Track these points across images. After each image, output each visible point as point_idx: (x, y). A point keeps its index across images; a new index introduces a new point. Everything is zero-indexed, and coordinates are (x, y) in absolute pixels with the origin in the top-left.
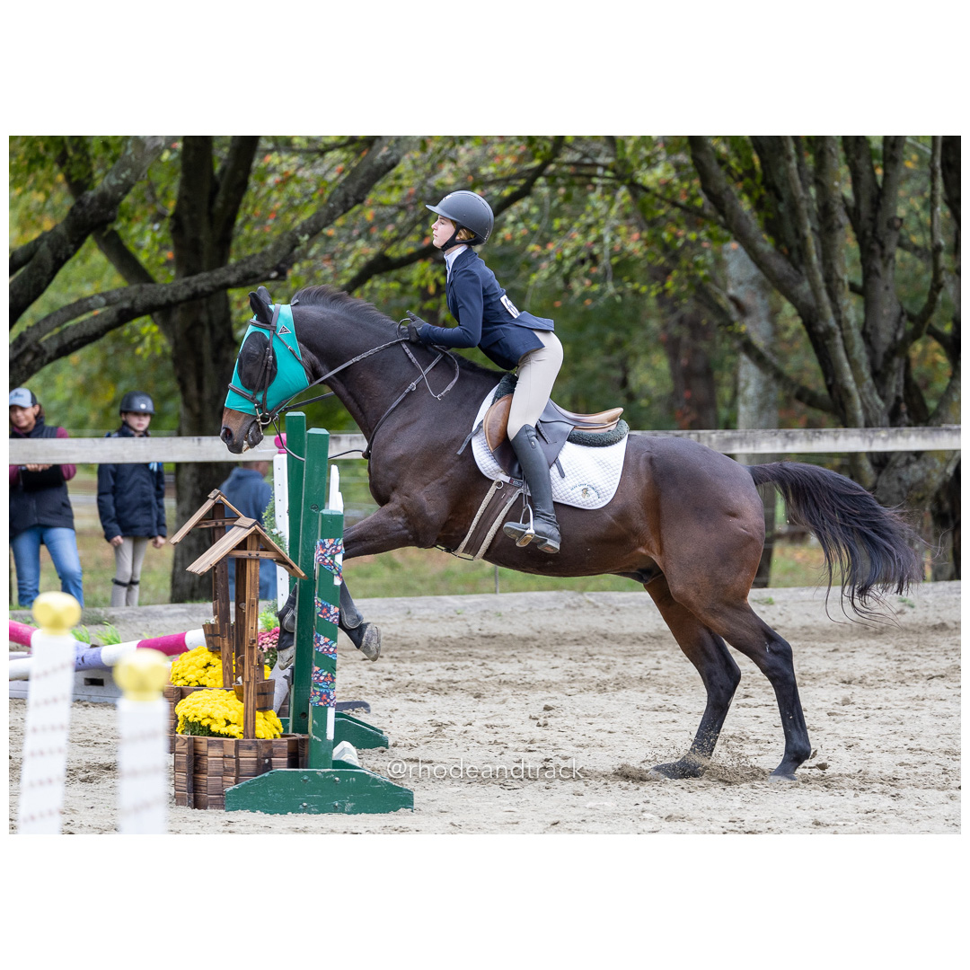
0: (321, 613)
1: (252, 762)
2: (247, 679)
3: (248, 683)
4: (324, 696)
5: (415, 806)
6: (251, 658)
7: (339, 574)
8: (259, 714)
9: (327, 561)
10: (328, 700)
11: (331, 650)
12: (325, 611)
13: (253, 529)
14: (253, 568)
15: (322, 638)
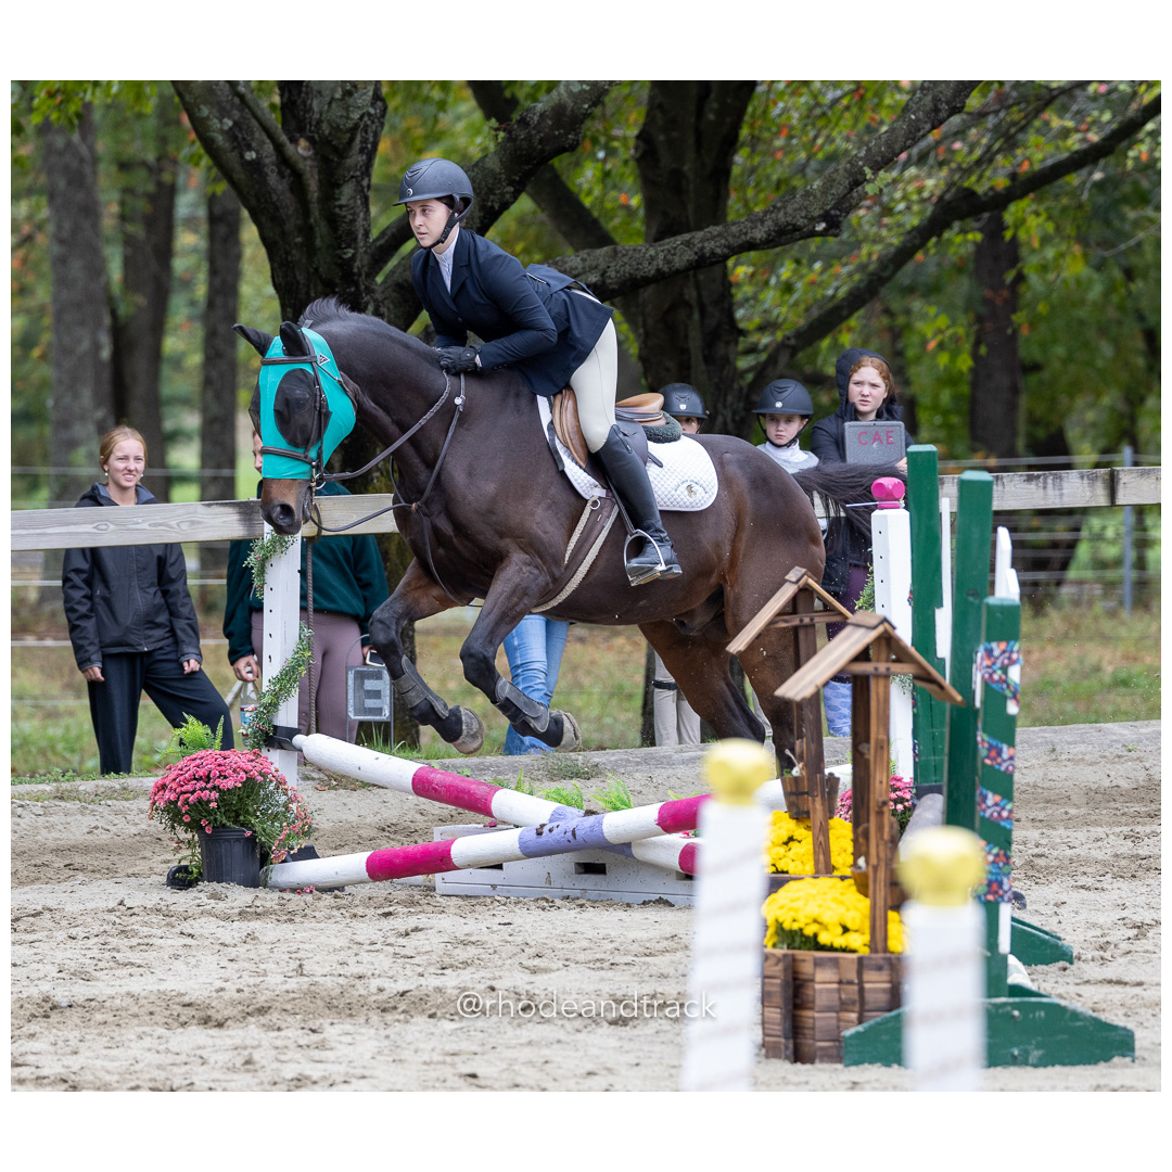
0: (988, 757)
1: (884, 990)
2: (874, 861)
3: (875, 869)
4: (995, 887)
5: (1138, 1053)
6: (880, 828)
7: (1015, 697)
8: (892, 915)
9: (996, 677)
10: (1001, 892)
11: (1005, 814)
12: (993, 754)
13: (881, 629)
14: (881, 690)
15: (990, 795)
